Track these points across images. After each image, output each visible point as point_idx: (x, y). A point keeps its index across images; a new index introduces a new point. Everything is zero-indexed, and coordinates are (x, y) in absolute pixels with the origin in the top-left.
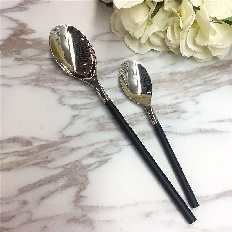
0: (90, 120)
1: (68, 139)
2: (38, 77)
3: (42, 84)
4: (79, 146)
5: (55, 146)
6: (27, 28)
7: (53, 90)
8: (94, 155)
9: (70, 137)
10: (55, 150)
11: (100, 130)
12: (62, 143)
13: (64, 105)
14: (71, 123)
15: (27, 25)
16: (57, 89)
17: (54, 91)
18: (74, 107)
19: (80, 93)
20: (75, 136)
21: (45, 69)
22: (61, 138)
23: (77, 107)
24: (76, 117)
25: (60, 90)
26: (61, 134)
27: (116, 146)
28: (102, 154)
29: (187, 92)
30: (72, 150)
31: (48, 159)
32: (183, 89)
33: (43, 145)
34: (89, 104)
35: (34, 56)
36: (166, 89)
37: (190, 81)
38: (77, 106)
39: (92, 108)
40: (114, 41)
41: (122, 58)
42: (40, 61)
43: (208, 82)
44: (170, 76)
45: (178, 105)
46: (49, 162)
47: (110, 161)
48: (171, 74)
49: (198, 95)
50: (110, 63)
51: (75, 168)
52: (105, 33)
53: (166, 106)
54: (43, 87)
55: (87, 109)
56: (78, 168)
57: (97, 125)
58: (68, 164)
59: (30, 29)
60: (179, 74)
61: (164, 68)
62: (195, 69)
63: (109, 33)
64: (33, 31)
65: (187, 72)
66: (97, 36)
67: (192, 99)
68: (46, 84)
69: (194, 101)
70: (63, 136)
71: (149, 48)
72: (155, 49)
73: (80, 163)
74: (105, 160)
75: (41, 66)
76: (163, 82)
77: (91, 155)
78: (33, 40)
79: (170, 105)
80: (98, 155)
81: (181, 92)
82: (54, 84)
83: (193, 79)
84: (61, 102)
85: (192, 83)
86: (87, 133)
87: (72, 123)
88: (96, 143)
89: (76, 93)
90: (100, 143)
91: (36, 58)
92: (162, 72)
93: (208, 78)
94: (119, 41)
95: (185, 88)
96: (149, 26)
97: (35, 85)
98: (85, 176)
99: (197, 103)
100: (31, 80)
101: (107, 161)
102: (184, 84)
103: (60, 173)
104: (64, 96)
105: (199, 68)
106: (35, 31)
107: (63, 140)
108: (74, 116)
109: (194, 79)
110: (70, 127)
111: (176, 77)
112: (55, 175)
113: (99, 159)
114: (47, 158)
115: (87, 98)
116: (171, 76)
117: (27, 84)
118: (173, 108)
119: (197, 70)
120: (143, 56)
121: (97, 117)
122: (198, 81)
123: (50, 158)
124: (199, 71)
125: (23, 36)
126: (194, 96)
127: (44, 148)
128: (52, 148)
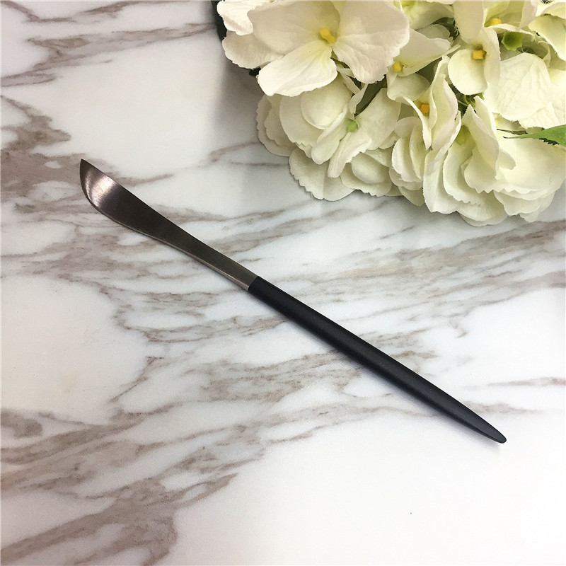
0: (190, 371)
1: (132, 421)
2: (68, 256)
3: (76, 274)
4: (159, 441)
5: (96, 436)
6: (51, 129)
7: (104, 291)
8: (195, 465)
9: (138, 414)
10: (97, 448)
11: (214, 399)
12: (115, 430)
13: (129, 328)
14: (142, 379)
15: (51, 120)
16: (114, 288)
17: (107, 293)
18: (153, 336)
19: (170, 300)
20: (151, 414)
21: (89, 236)
22: (114, 418)
23: (162, 336)
24: (156, 362)
25: (122, 290)
26: (116, 405)
27: (253, 441)
28: (213, 463)
29: (440, 304)
30: (141, 449)
31: (78, 472)
32: (429, 296)
33: (67, 435)
34: (190, 328)
35: (62, 200)
36: (387, 295)
37: (448, 275)
38: (161, 333)
39: (199, 340)
40: (263, 164)
41: (282, 211)
42: (75, 213)
43: (495, 279)
44: (399, 261)
45: (416, 337)
46: (80, 480)
47: (233, 483)
48: (403, 255)
49: (467, 313)
50: (250, 222)
51: (145, 498)
52: (243, 145)
53: (383, 340)
54: (79, 280)
55: (184, 341)
56: (151, 500)
57: (206, 385)
58: (127, 488)
59: (58, 131)
60: (423, 254)
61: (384, 238)
62: (462, 243)
63: (252, 143)
64: (64, 137)
65: (442, 251)
66: (223, 151)
67: (450, 322)
68: (87, 275)
69: (456, 327)
70: (120, 413)
71: (350, 186)
72: (365, 190)
73: (157, 484)
74: (220, 480)
75: (78, 226)
76: (381, 275)
77: (187, 464)
78: (63, 159)
79: (396, 338)
80: (204, 464)
81: (424, 303)
82: (106, 274)
83: (456, 268)
84: (120, 321)
85: (454, 279)
86: (180, 404)
87: (145, 379)
88: (202, 433)
89: (161, 300)
90: (211, 432)
91: (68, 206)
92: (378, 249)
93: (495, 267)
94: (277, 166)
95: (437, 294)
96: (349, 134)
97: (61, 277)
98: (169, 522)
99: (464, 334)
100: (49, 262)
101: (225, 482)
102: (434, 281)
103: (106, 511)
104: (129, 306)
105: (472, 241)
106: (70, 136)
107: (119, 423)
108: (151, 360)
109: (460, 270)
110: (139, 387)
111: (415, 263)
112: (92, 516)
113: (206, 477)
114: (76, 469)
115: (187, 313)
116: (403, 260)
117: (41, 272)
118: (401, 345)
119: (468, 246)
120: (333, 207)
121: (210, 364)
122: (469, 276)
123: (82, 471)
124: (474, 248)
125: (40, 149)
126: (456, 315)
127: (69, 444)
128: (90, 445)
